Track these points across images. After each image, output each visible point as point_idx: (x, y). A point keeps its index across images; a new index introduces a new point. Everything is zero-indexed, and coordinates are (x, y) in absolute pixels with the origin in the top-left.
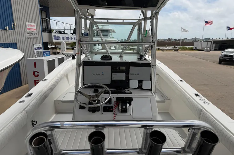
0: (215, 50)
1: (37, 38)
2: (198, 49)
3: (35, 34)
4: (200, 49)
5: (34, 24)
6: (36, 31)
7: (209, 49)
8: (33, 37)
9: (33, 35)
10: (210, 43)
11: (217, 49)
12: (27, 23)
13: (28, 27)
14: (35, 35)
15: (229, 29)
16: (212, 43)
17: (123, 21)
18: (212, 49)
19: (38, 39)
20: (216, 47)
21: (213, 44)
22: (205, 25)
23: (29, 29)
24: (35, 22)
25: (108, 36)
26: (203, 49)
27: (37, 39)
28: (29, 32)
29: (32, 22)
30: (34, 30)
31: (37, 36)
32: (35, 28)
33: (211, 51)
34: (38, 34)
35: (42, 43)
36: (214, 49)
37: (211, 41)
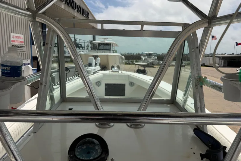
0: (224, 66)
1: (25, 52)
2: (205, 64)
3: (22, 47)
4: (208, 65)
5: (22, 36)
6: (24, 44)
7: (218, 65)
8: (20, 50)
9: (20, 48)
10: (218, 59)
11: (226, 65)
12: (12, 35)
13: (12, 39)
14: (21, 49)
15: (237, 44)
16: (220, 59)
17: (142, 28)
18: (221, 65)
19: (26, 54)
20: (224, 63)
21: (222, 60)
22: (213, 40)
23: (14, 41)
24: (23, 33)
25: (110, 50)
26: (211, 65)
27: (24, 54)
28: (13, 45)
29: (19, 33)
30: (21, 42)
31: (25, 49)
32: (23, 40)
33: (220, 67)
34: (25, 47)
35: (31, 58)
36: (222, 65)
37: (220, 57)
